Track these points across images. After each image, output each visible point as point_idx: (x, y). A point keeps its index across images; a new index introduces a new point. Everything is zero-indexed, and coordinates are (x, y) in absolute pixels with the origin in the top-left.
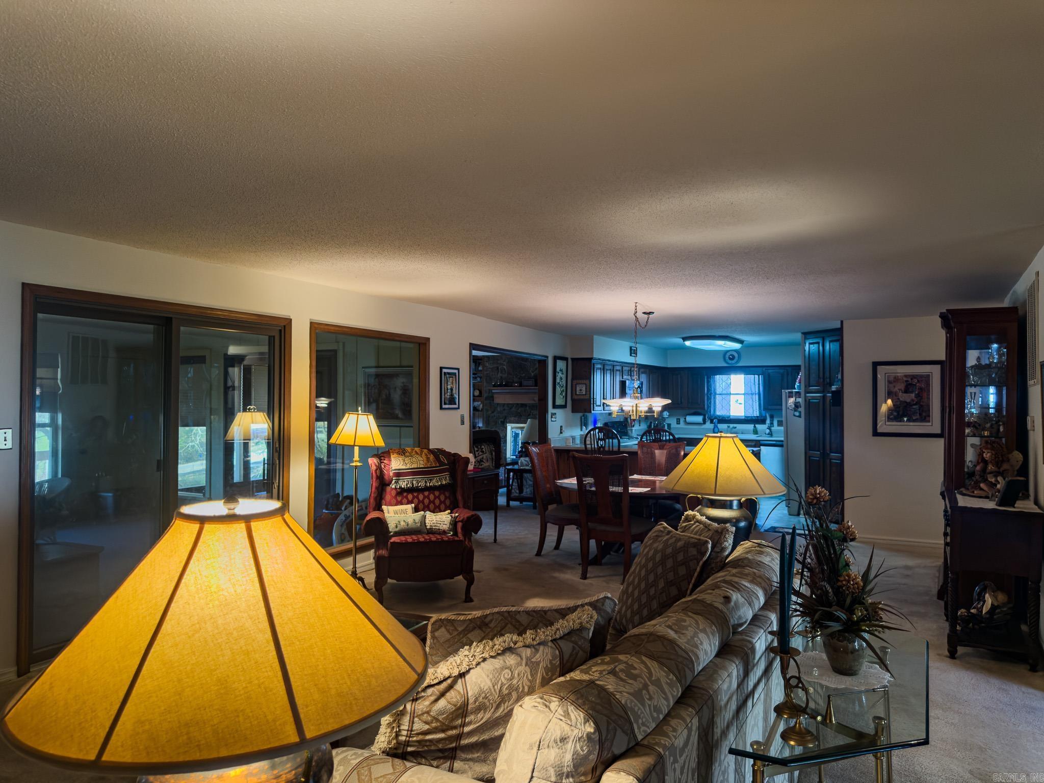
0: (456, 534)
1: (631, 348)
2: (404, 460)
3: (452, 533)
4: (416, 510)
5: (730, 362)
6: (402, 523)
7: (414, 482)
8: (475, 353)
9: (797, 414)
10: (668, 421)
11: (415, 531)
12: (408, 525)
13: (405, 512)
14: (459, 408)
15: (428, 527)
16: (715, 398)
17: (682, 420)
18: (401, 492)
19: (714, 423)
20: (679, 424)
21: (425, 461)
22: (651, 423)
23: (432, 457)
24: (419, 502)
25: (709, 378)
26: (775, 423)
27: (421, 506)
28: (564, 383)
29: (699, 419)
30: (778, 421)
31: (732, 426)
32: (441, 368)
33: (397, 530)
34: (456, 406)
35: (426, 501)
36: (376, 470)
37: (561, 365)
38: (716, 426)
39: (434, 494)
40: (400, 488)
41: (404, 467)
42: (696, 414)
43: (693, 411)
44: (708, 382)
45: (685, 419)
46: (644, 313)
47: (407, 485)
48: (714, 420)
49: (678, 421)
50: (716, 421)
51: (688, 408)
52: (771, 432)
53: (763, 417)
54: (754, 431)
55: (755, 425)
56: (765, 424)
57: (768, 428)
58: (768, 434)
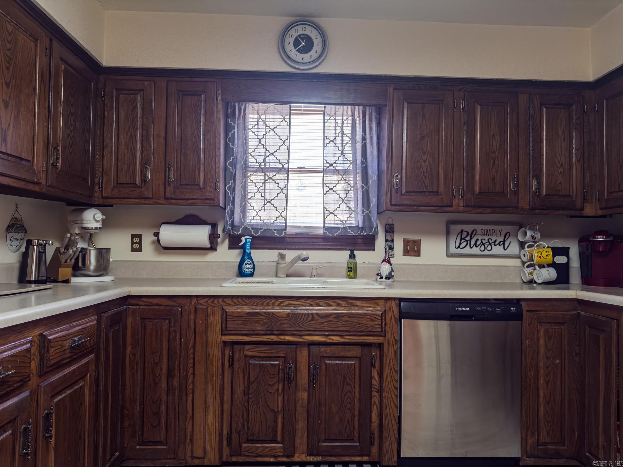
5: (299, 57)
16: (245, 176)
17: (148, 239)
19: (243, 247)
20: (140, 250)
29: (199, 235)
31: (290, 255)
38: (245, 256)
45: (157, 234)
48: (243, 239)
49: (136, 243)
50: (248, 240)
51: (150, 198)
52: (392, 271)
53: (371, 228)
54: (350, 269)
55: (352, 252)
56: (374, 250)
57: (384, 260)
58: (388, 278)
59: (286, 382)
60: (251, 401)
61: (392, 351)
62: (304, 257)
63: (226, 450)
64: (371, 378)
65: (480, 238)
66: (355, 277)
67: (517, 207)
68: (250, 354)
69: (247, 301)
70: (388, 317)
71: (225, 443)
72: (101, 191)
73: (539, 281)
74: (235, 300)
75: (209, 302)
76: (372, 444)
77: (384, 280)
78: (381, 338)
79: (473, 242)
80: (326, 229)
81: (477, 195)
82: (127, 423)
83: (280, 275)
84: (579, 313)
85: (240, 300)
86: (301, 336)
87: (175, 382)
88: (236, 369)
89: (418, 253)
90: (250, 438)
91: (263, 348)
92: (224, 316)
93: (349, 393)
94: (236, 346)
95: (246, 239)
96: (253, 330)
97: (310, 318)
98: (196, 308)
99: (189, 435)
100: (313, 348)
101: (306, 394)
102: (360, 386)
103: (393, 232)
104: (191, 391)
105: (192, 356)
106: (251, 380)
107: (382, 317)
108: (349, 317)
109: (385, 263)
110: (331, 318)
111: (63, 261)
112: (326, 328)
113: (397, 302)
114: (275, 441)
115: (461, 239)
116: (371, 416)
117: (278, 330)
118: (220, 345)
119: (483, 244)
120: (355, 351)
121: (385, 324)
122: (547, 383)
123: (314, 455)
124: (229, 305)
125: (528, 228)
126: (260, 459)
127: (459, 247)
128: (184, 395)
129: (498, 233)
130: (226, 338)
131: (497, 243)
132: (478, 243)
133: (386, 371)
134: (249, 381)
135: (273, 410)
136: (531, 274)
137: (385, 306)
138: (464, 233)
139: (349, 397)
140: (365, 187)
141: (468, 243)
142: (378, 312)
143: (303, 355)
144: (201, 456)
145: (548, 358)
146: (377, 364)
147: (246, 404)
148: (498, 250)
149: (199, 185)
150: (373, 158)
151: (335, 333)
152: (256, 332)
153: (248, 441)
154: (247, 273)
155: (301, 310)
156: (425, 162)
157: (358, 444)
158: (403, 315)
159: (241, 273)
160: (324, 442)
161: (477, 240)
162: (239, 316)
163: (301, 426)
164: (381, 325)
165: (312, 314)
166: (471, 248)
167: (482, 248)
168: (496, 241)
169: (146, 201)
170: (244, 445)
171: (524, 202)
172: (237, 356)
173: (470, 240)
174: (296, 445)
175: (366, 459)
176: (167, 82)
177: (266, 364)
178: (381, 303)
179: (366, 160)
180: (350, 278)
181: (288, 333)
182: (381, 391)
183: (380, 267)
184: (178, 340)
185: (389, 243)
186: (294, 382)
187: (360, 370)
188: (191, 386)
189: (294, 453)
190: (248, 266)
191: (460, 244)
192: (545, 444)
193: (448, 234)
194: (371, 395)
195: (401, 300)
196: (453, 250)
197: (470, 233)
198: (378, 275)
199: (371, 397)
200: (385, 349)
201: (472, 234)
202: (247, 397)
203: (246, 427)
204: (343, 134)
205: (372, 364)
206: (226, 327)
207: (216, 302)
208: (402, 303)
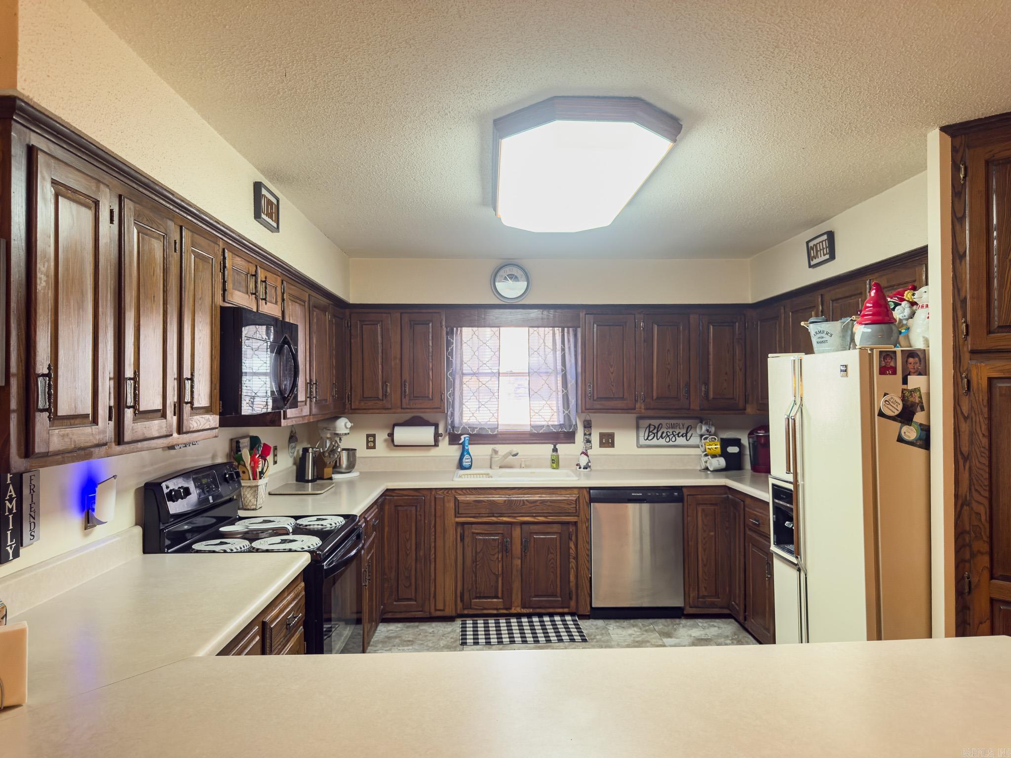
9: (911, 433)
10: (345, 443)
16: (461, 383)
17: (381, 437)
19: (463, 444)
20: (374, 447)
22: (305, 450)
25: (450, 333)
26: (595, 439)
29: (425, 434)
30: (602, 436)
31: (502, 449)
38: (464, 451)
42: (416, 422)
43: (407, 416)
44: (449, 344)
45: (391, 435)
48: (462, 437)
49: (371, 442)
50: (467, 438)
51: (390, 409)
52: (589, 461)
53: (570, 426)
54: (553, 461)
55: (555, 446)
56: (574, 443)
57: (583, 453)
58: (585, 468)
59: (504, 553)
60: (478, 567)
61: (584, 527)
62: (515, 453)
63: (460, 605)
64: (569, 548)
65: (665, 431)
66: (557, 467)
67: (689, 409)
68: (477, 531)
69: (474, 492)
70: (581, 501)
71: (459, 599)
72: (351, 404)
73: (711, 469)
74: (464, 491)
75: (445, 492)
76: (571, 598)
77: (582, 469)
78: (576, 518)
79: (659, 434)
80: (532, 427)
81: (655, 400)
82: (386, 585)
83: (493, 466)
84: (728, 497)
85: (468, 491)
86: (515, 517)
87: (422, 553)
88: (466, 543)
89: (612, 445)
90: (478, 595)
91: (486, 527)
92: (457, 504)
93: (552, 560)
94: (466, 526)
95: (465, 438)
96: (479, 514)
97: (522, 504)
98: (435, 498)
99: (432, 592)
100: (524, 526)
101: (520, 561)
102: (561, 555)
103: (591, 427)
104: (433, 560)
105: (433, 533)
106: (478, 551)
107: (576, 502)
108: (551, 502)
109: (583, 455)
110: (538, 504)
111: (328, 463)
112: (534, 511)
113: (588, 490)
114: (497, 597)
115: (649, 432)
116: (569, 577)
117: (497, 513)
118: (454, 525)
119: (668, 436)
120: (556, 528)
121: (579, 507)
122: (705, 551)
123: (527, 608)
124: (460, 495)
125: (704, 423)
126: (486, 612)
127: (647, 439)
128: (428, 563)
129: (681, 426)
130: (458, 520)
131: (680, 435)
132: (664, 435)
133: (580, 542)
134: (476, 552)
135: (495, 574)
136: (706, 462)
137: (579, 493)
138: (651, 426)
139: (552, 563)
140: (565, 391)
141: (655, 435)
142: (573, 498)
143: (517, 532)
144: (442, 608)
145: (705, 531)
146: (574, 538)
147: (474, 569)
148: (681, 441)
149: (428, 397)
150: (571, 365)
151: (541, 515)
152: (481, 515)
153: (477, 598)
154: (467, 467)
155: (514, 498)
156: (612, 373)
157: (560, 599)
158: (593, 500)
159: (461, 466)
160: (533, 597)
161: (663, 433)
162: (468, 503)
163: (516, 586)
164: (576, 507)
165: (523, 500)
166: (658, 439)
167: (668, 439)
168: (679, 433)
169: (386, 411)
170: (473, 601)
171: (695, 405)
172: (466, 533)
173: (657, 433)
174: (513, 600)
175: (566, 610)
176: (401, 313)
177: (489, 539)
178: (576, 491)
179: (565, 368)
180: (554, 468)
181: (505, 515)
182: (576, 558)
183: (579, 458)
184: (423, 522)
185: (587, 437)
186: (510, 552)
187: (560, 543)
188: (433, 556)
189: (511, 606)
190: (467, 461)
191: (648, 436)
192: (704, 597)
193: (638, 428)
194: (569, 561)
195: (591, 488)
196: (642, 441)
197: (657, 426)
198: (577, 465)
199: (569, 562)
200: (579, 525)
201: (658, 428)
202: (475, 564)
203: (475, 587)
204: (545, 346)
205: (569, 538)
206: (458, 512)
207: (450, 492)
208: (591, 491)
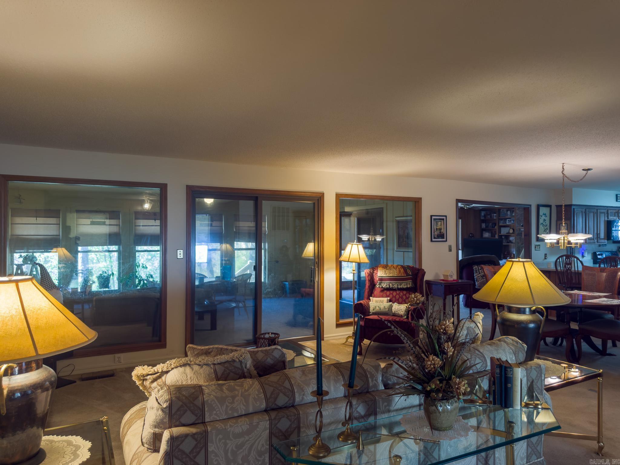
0: (408, 318)
1: (617, 195)
2: (385, 272)
3: (406, 317)
4: (390, 301)
6: (377, 308)
7: (391, 285)
8: (460, 205)
11: (384, 313)
12: (380, 309)
13: (382, 302)
14: (446, 241)
15: (393, 312)
18: (384, 290)
21: (398, 273)
23: (402, 270)
24: (393, 296)
27: (394, 299)
28: (548, 222)
32: (431, 216)
33: (374, 311)
34: (445, 240)
35: (397, 297)
36: (368, 276)
37: (544, 211)
39: (403, 293)
40: (382, 287)
41: (385, 276)
46: (583, 170)
47: (386, 286)
